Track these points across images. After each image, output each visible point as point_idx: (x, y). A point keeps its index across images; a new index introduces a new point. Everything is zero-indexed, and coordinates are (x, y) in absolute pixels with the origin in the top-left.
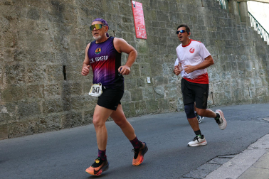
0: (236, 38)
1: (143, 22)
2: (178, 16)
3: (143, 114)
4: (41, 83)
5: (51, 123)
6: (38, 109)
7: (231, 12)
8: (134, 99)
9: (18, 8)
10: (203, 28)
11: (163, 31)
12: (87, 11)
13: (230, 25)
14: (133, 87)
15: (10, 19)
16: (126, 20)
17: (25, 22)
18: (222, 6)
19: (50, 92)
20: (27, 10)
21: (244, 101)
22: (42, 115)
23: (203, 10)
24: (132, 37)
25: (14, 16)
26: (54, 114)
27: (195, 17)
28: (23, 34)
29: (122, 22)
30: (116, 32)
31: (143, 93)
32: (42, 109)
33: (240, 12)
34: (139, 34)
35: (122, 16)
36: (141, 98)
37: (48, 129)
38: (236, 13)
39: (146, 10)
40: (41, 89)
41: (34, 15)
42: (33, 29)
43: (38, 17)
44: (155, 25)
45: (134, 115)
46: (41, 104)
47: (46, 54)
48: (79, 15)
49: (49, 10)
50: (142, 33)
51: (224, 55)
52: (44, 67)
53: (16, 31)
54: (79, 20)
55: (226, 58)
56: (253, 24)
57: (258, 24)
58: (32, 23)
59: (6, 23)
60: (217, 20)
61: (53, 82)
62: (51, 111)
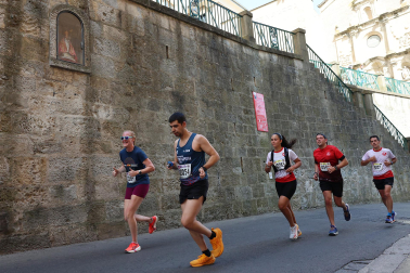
0: (361, 132)
1: (265, 114)
2: (301, 108)
3: (265, 212)
4: (160, 177)
5: (170, 221)
6: (157, 205)
7: (356, 104)
8: (255, 196)
9: (138, 99)
10: (327, 121)
11: (285, 124)
12: (207, 103)
13: (355, 118)
14: (254, 183)
15: (130, 110)
16: (247, 112)
17: (146, 113)
18: (346, 99)
19: (170, 187)
20: (147, 101)
21: (372, 200)
22: (161, 212)
23: (326, 103)
24: (253, 129)
25: (134, 107)
26: (173, 210)
27: (318, 109)
28: (143, 126)
29: (243, 114)
30: (237, 124)
31: (266, 189)
32: (161, 205)
33: (365, 105)
34: (261, 127)
35: (243, 107)
36: (263, 194)
37: (166, 227)
38: (361, 105)
39: (268, 102)
40: (160, 184)
41: (154, 106)
42: (153, 120)
43: (159, 108)
44: (276, 117)
45: (255, 213)
46: (159, 199)
47: (166, 146)
48: (199, 106)
49: (170, 101)
50: (263, 125)
51: (349, 150)
52: (164, 160)
53: (136, 123)
54: (200, 112)
55: (352, 154)
56: (379, 117)
57: (384, 117)
58: (152, 115)
59: (126, 114)
60: (341, 113)
61: (173, 176)
62: (170, 207)
